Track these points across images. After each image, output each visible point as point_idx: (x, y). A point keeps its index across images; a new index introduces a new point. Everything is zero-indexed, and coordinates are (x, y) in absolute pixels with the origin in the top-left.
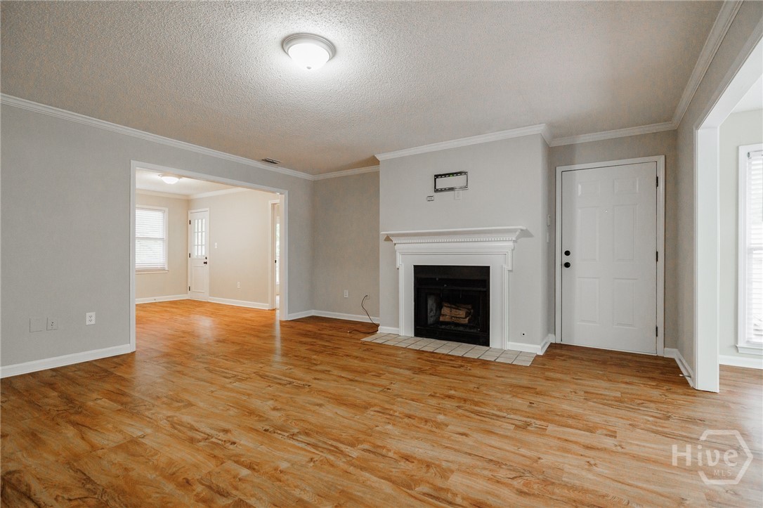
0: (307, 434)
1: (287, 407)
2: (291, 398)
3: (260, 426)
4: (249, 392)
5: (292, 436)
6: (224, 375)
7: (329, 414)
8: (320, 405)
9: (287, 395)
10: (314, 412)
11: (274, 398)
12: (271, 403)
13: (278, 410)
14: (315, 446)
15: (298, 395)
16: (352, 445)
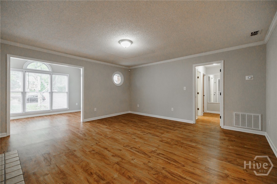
0: (126, 133)
1: (131, 139)
2: (130, 142)
3: (137, 135)
4: (145, 145)
5: (129, 133)
6: (164, 156)
7: (120, 137)
8: (122, 139)
9: (132, 143)
10: (124, 137)
11: (136, 142)
12: (137, 141)
13: (134, 138)
14: (125, 131)
15: (128, 143)
16: (118, 131)
